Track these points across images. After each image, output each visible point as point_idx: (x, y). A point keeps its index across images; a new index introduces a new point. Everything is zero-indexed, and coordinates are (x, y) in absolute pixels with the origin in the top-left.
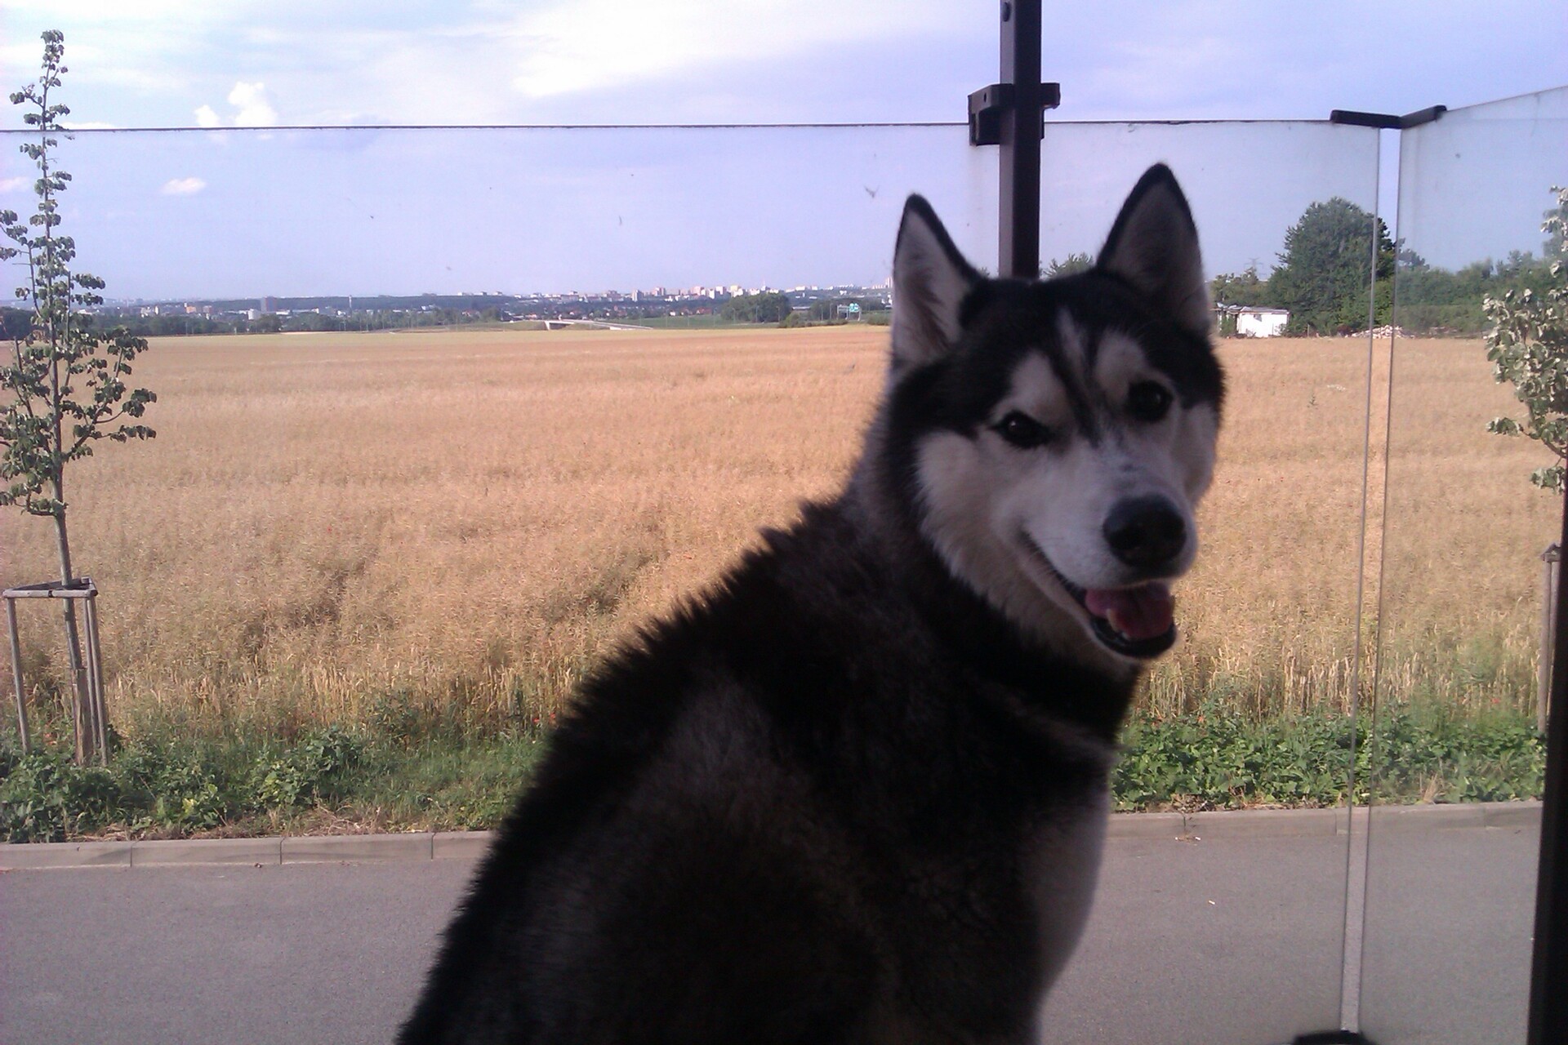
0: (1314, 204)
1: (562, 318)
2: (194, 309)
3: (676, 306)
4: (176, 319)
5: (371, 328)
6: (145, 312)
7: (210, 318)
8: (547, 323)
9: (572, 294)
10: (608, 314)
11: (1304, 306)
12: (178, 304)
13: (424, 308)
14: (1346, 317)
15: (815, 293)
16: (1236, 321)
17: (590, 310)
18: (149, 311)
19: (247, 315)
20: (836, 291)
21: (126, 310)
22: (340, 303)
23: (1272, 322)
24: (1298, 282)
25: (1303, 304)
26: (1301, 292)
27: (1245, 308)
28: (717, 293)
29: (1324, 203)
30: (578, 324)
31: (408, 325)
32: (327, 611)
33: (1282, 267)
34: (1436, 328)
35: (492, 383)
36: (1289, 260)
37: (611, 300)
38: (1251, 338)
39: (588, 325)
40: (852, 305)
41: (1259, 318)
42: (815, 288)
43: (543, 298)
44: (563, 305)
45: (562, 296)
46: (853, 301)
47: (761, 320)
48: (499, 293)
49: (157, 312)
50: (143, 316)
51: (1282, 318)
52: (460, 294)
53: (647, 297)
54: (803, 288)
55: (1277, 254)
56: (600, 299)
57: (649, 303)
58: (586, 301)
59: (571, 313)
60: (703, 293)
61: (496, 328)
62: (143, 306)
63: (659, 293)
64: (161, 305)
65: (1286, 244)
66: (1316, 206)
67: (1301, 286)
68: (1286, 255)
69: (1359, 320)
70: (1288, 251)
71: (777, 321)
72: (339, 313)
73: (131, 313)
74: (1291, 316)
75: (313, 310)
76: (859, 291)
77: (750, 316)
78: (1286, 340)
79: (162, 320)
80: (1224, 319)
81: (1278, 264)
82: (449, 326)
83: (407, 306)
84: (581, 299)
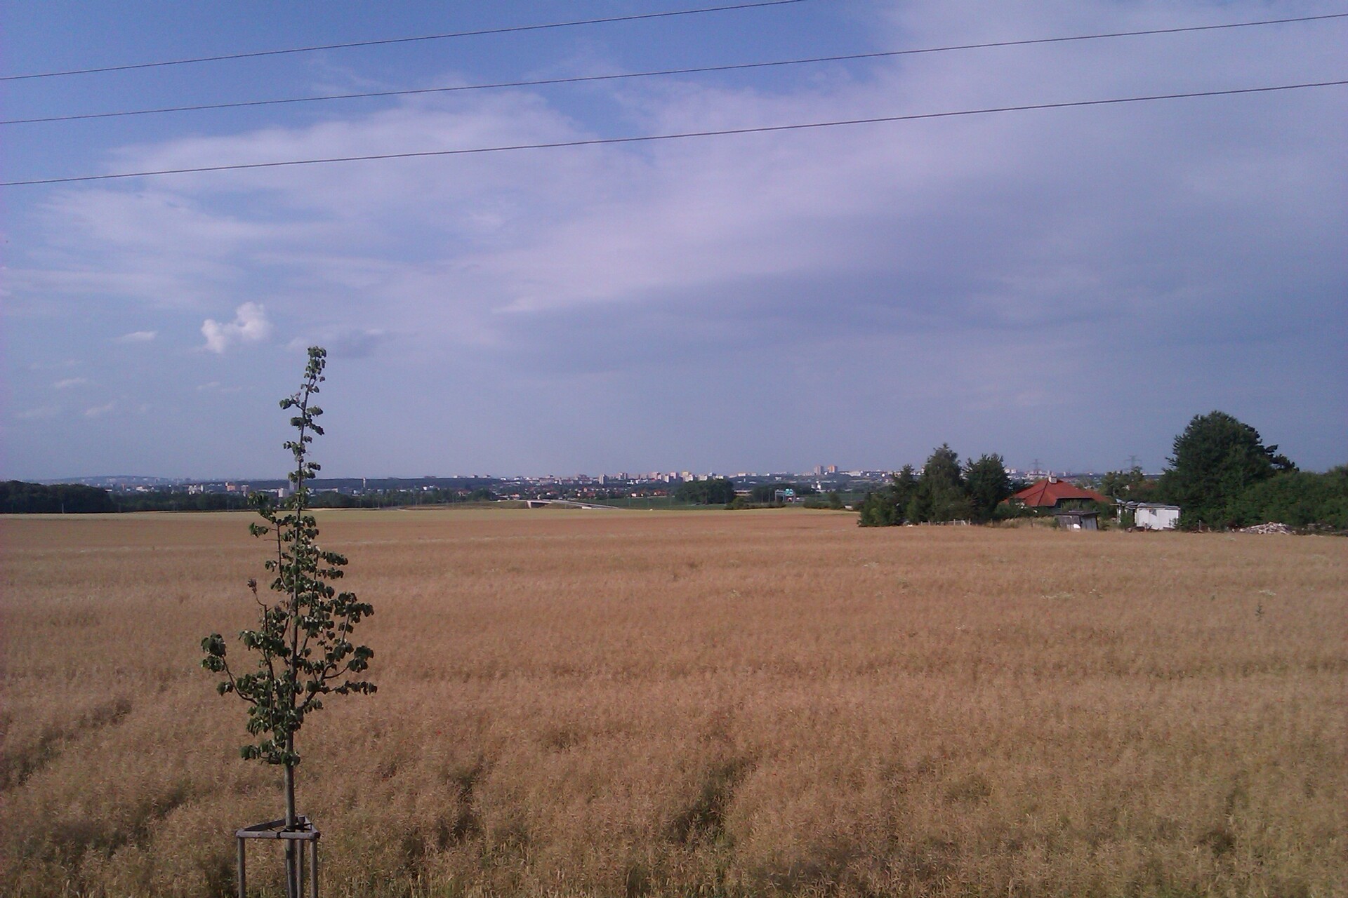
0: (1197, 416)
1: (541, 499)
2: (233, 488)
3: (636, 488)
4: (220, 496)
5: (383, 505)
6: (192, 490)
7: (246, 495)
8: (529, 502)
9: (549, 477)
10: (579, 495)
11: (1193, 503)
12: (220, 483)
13: (425, 488)
14: (1231, 514)
15: (754, 479)
16: (1134, 515)
17: (564, 491)
18: (196, 489)
19: (277, 494)
20: (772, 477)
21: (176, 488)
22: (356, 483)
23: (1166, 517)
24: (1187, 482)
25: (1192, 501)
26: (1190, 492)
27: (1142, 504)
28: (671, 478)
29: (1206, 416)
30: (555, 503)
31: (413, 503)
33: (1172, 469)
34: (1313, 525)
36: (1178, 463)
37: (581, 482)
38: (1148, 530)
39: (563, 504)
40: (787, 490)
41: (1154, 513)
42: (754, 475)
43: (524, 480)
44: (541, 487)
45: (540, 479)
46: (789, 486)
47: (710, 502)
48: (488, 476)
49: (202, 489)
50: (190, 493)
51: (1174, 514)
52: (456, 477)
53: (612, 480)
54: (744, 475)
55: (1167, 458)
56: (572, 482)
57: (614, 486)
58: (561, 484)
59: (548, 494)
60: (660, 477)
61: (487, 506)
62: (191, 485)
63: (622, 477)
64: (205, 484)
65: (1175, 450)
66: (1199, 419)
67: (1190, 485)
68: (1175, 460)
69: (1242, 516)
70: (1176, 456)
71: (724, 503)
72: (355, 492)
73: (181, 490)
74: (1182, 512)
75: (333, 490)
76: (792, 477)
77: (701, 498)
78: (1178, 534)
79: (208, 496)
80: (1123, 513)
81: (1168, 466)
82: (447, 504)
83: (411, 487)
84: (556, 482)
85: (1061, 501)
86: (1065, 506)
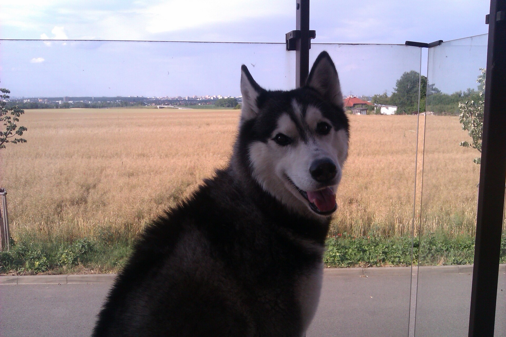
0: (405, 72)
1: (163, 105)
2: (41, 100)
3: (200, 102)
4: (36, 103)
5: (100, 107)
6: (25, 101)
7: (47, 103)
8: (158, 106)
9: (166, 97)
10: (178, 104)
12: (36, 98)
13: (117, 101)
14: (415, 108)
16: (380, 109)
17: (172, 103)
18: (26, 101)
19: (59, 103)
21: (19, 100)
22: (90, 99)
23: (392, 110)
24: (400, 97)
25: (402, 104)
26: (401, 101)
27: (383, 105)
28: (214, 98)
29: (409, 72)
30: (168, 107)
31: (112, 106)
32: (83, 200)
34: (444, 113)
35: (140, 126)
36: (397, 90)
37: (179, 99)
38: (385, 115)
39: (172, 107)
41: (388, 109)
43: (157, 98)
44: (163, 101)
45: (163, 98)
47: (228, 106)
48: (142, 96)
49: (29, 101)
50: (24, 102)
51: (395, 109)
52: (129, 97)
53: (191, 98)
55: (393, 88)
56: (175, 99)
57: (191, 101)
58: (171, 100)
59: (166, 104)
60: (209, 97)
61: (141, 108)
62: (25, 99)
63: (195, 97)
64: (30, 99)
65: (396, 85)
66: (406, 73)
68: (396, 89)
70: (397, 87)
71: (233, 107)
72: (89, 102)
73: (21, 101)
74: (398, 108)
75: (81, 101)
77: (224, 105)
78: (396, 116)
79: (31, 104)
80: (377, 109)
81: (394, 91)
82: (125, 107)
83: (112, 100)
84: (169, 99)
85: (354, 105)
86: (356, 106)
